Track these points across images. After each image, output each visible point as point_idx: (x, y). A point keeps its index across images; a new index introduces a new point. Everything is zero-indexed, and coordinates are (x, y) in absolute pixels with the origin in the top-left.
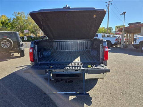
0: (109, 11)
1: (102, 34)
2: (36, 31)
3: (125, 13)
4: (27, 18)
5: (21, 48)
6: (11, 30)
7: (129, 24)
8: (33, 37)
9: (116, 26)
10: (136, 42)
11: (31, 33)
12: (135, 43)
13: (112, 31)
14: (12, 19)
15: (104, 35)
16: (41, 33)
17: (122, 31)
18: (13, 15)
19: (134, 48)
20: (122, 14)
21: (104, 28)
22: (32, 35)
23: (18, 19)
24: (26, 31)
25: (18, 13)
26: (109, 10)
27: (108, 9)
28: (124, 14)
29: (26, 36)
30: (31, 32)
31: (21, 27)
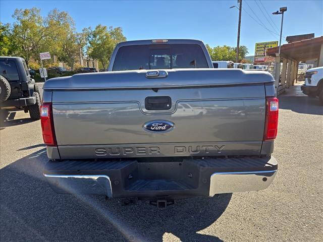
0: (241, 7)
1: (228, 62)
2: (70, 56)
3: (283, 10)
4: (48, 25)
5: (30, 98)
6: (10, 53)
7: (288, 39)
8: (65, 70)
9: (258, 45)
10: (310, 81)
11: (60, 60)
12: (308, 84)
13: (247, 55)
14: (11, 28)
15: (233, 65)
16: (82, 61)
17: (275, 56)
18: (13, 16)
19: (305, 95)
20: (277, 13)
21: (228, 48)
22: (61, 65)
23: (25, 26)
24: (45, 56)
25: (25, 12)
26: (241, 5)
27: (239, 3)
28: (283, 13)
29: (45, 69)
30: (59, 58)
31: (34, 47)
